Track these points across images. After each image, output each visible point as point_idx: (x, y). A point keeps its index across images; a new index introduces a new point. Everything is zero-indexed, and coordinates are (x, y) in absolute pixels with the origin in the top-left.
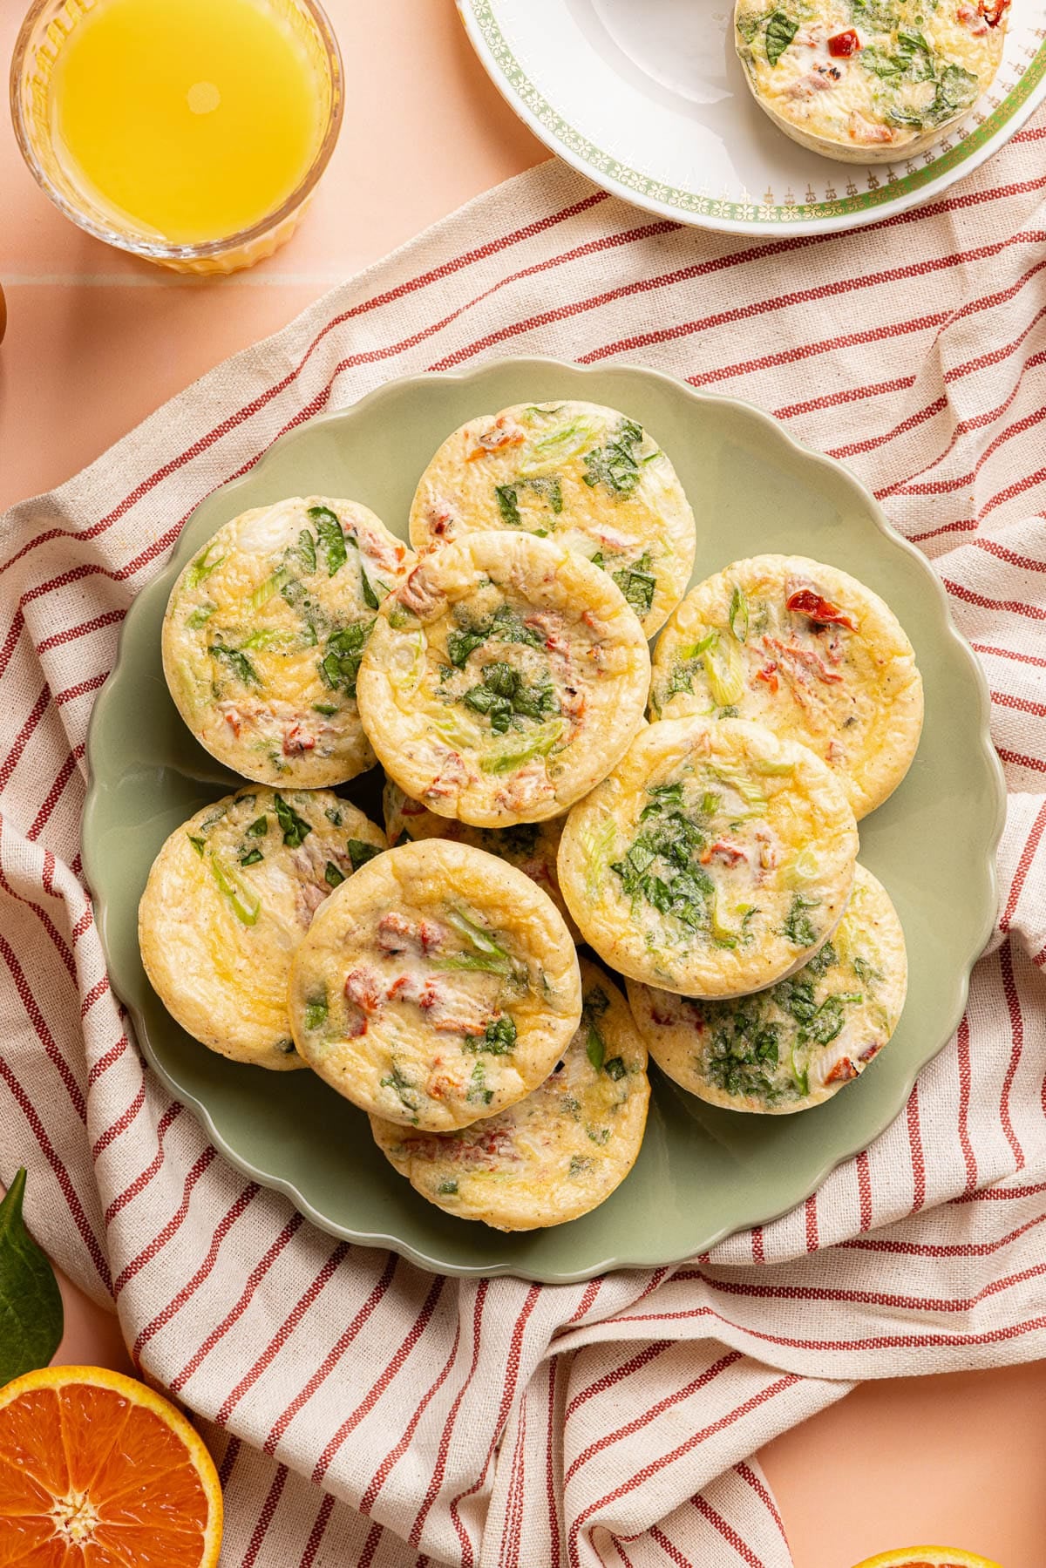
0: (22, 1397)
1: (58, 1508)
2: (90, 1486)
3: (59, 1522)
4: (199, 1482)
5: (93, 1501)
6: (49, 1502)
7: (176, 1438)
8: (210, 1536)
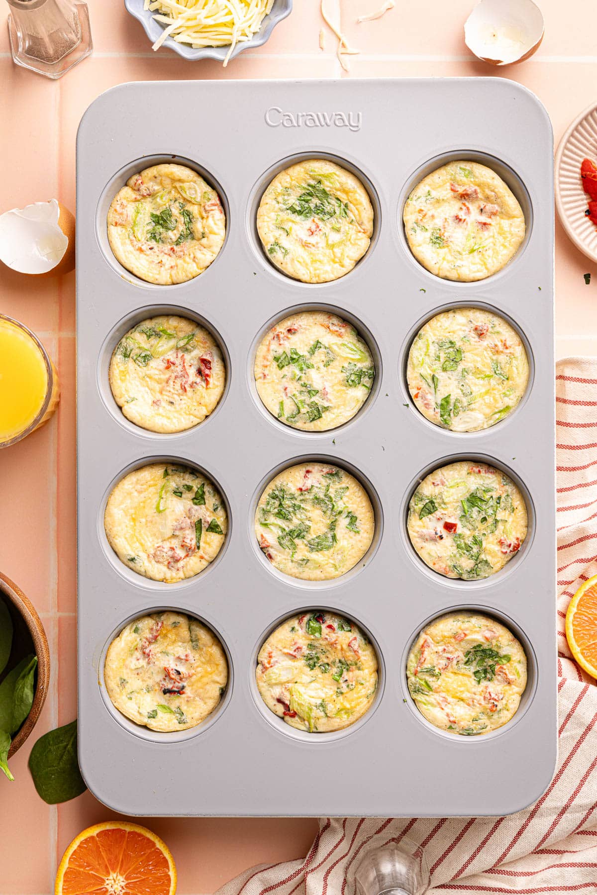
0: (81, 843)
1: (107, 882)
2: (118, 870)
3: (109, 887)
4: (162, 853)
5: (122, 875)
6: (103, 881)
7: (148, 839)
8: (172, 873)
